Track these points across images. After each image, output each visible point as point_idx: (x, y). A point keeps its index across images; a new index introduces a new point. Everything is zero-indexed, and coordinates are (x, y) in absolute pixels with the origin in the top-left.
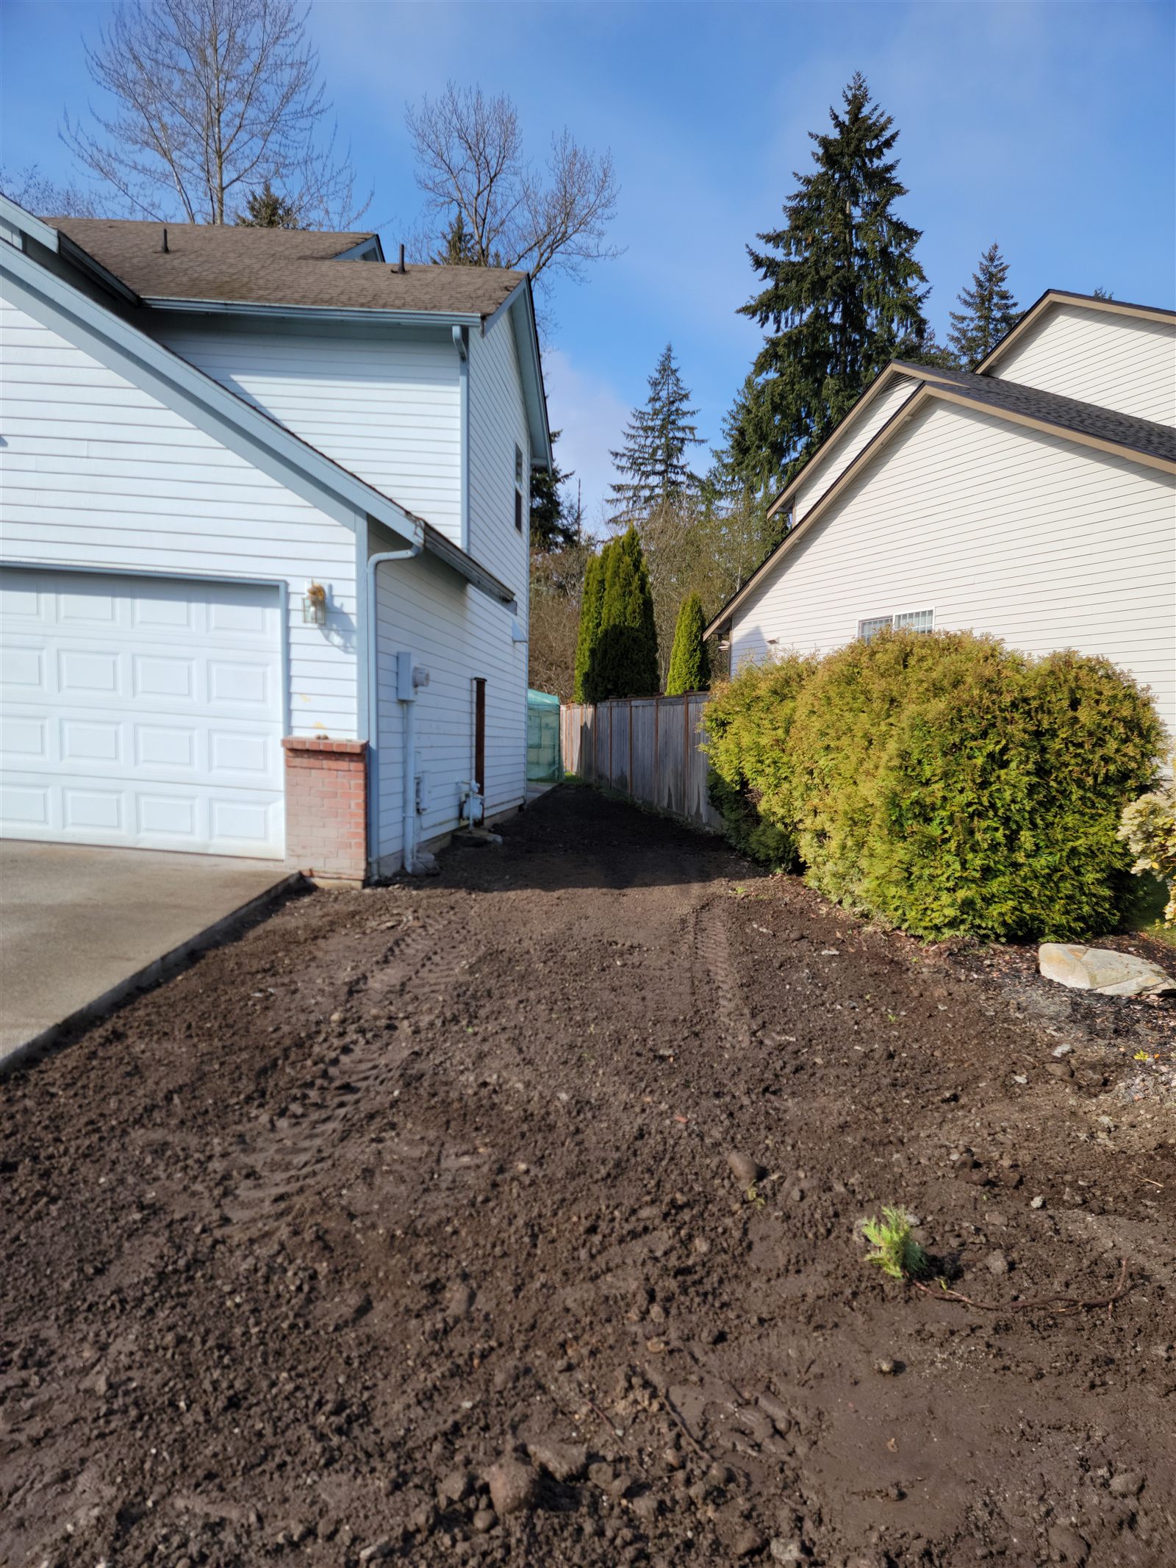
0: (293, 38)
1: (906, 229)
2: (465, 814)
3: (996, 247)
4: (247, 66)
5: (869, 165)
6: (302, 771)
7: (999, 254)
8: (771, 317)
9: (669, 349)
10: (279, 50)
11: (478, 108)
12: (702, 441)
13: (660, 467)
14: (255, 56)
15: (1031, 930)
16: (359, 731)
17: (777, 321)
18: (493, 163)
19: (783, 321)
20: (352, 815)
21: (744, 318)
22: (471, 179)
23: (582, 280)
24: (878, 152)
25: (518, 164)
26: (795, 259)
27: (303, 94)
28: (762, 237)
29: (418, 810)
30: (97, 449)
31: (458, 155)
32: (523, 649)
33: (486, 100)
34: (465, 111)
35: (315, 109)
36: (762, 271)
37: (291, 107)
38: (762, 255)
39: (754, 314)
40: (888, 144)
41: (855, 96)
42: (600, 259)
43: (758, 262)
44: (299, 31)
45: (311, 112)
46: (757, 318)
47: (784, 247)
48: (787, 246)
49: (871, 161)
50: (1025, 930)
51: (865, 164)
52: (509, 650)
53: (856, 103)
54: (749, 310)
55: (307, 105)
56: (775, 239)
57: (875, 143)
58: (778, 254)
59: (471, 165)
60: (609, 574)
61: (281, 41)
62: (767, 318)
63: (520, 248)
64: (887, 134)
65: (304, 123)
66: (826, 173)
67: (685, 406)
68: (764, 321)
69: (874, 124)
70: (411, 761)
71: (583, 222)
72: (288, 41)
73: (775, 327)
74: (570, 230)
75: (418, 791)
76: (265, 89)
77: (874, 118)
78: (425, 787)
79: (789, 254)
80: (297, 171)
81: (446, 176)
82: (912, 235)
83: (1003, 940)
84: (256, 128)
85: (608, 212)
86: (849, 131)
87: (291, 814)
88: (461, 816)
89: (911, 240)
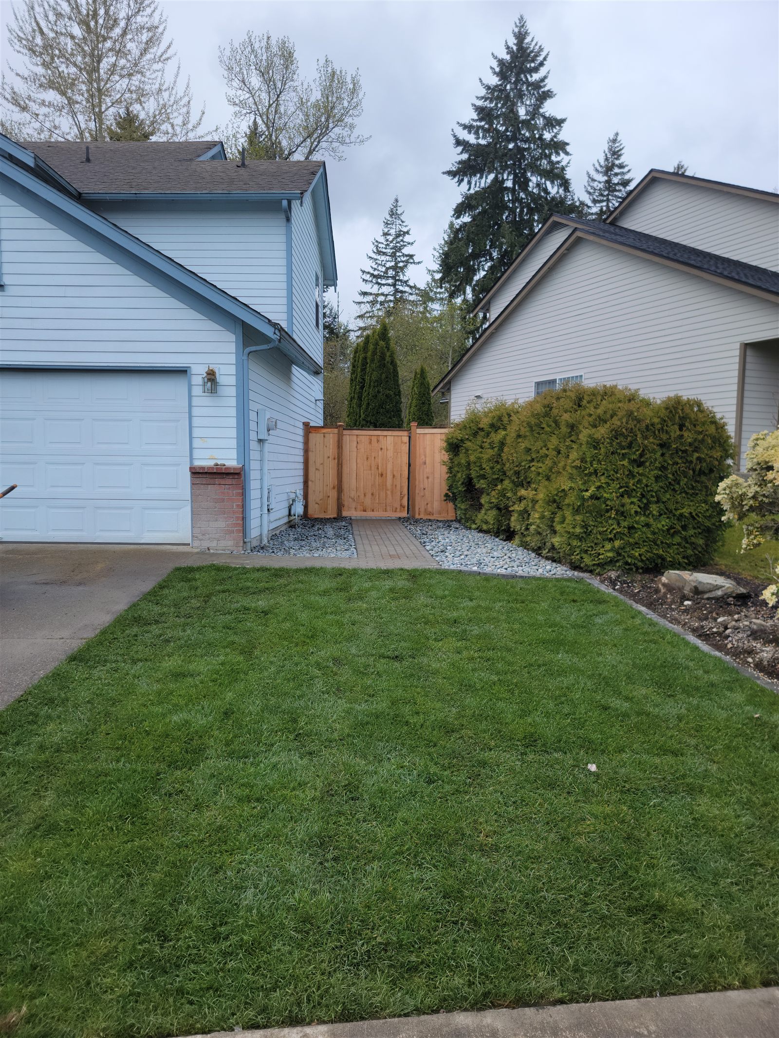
0: (149, 11)
1: (556, 120)
2: (292, 513)
3: (617, 134)
4: (118, 31)
5: (530, 79)
6: (202, 486)
7: (619, 139)
8: (466, 180)
9: (397, 201)
10: (140, 19)
11: (268, 48)
12: (419, 263)
13: (390, 281)
14: (122, 24)
15: (657, 564)
16: (238, 459)
17: (469, 183)
18: (279, 85)
19: (473, 183)
20: (234, 512)
21: (448, 178)
22: (264, 96)
23: (340, 159)
24: (536, 70)
25: (295, 84)
26: (483, 142)
27: (155, 48)
28: (461, 125)
29: (268, 510)
30: (70, 292)
31: (255, 81)
32: (321, 405)
33: (273, 42)
34: (259, 51)
35: (164, 57)
36: (460, 149)
37: (148, 56)
38: (461, 138)
39: (454, 176)
40: (541, 64)
41: (519, 32)
42: (352, 145)
43: (458, 142)
44: (153, 6)
45: (162, 59)
46: (456, 179)
47: (475, 134)
48: (477, 133)
49: (531, 76)
50: (653, 564)
51: (527, 79)
52: (313, 405)
53: (520, 37)
54: (452, 174)
55: (159, 54)
56: (468, 128)
57: (533, 65)
58: (471, 139)
59: (264, 88)
60: (369, 354)
61: (141, 13)
62: (462, 180)
63: (298, 140)
64: (540, 58)
65: (156, 66)
66: (501, 85)
67: (407, 238)
68: (460, 182)
69: (532, 52)
70: (265, 478)
71: (340, 120)
72: (145, 13)
73: (467, 187)
74: (331, 125)
75: (268, 498)
76: (130, 46)
77: (532, 46)
78: (272, 495)
79: (478, 138)
80: (152, 99)
81: (248, 95)
82: (560, 122)
83: (641, 571)
84: (125, 72)
85: (356, 112)
86: (517, 57)
87: (194, 514)
88: (290, 515)
89: (560, 126)
